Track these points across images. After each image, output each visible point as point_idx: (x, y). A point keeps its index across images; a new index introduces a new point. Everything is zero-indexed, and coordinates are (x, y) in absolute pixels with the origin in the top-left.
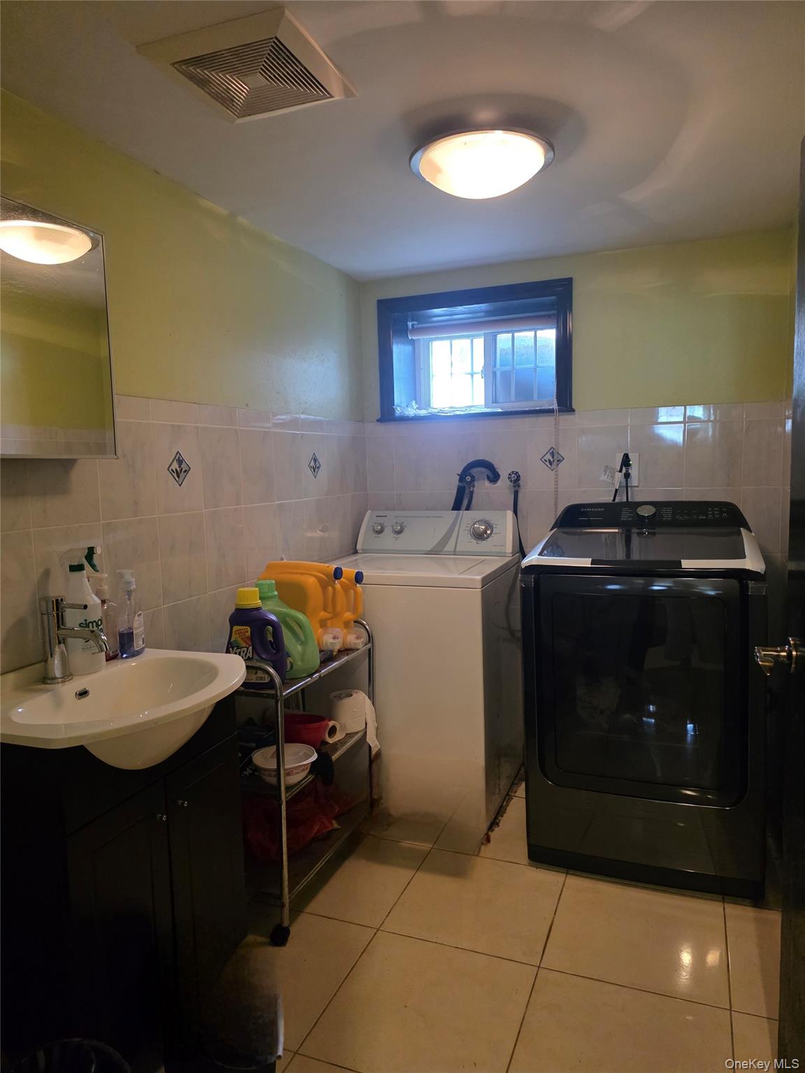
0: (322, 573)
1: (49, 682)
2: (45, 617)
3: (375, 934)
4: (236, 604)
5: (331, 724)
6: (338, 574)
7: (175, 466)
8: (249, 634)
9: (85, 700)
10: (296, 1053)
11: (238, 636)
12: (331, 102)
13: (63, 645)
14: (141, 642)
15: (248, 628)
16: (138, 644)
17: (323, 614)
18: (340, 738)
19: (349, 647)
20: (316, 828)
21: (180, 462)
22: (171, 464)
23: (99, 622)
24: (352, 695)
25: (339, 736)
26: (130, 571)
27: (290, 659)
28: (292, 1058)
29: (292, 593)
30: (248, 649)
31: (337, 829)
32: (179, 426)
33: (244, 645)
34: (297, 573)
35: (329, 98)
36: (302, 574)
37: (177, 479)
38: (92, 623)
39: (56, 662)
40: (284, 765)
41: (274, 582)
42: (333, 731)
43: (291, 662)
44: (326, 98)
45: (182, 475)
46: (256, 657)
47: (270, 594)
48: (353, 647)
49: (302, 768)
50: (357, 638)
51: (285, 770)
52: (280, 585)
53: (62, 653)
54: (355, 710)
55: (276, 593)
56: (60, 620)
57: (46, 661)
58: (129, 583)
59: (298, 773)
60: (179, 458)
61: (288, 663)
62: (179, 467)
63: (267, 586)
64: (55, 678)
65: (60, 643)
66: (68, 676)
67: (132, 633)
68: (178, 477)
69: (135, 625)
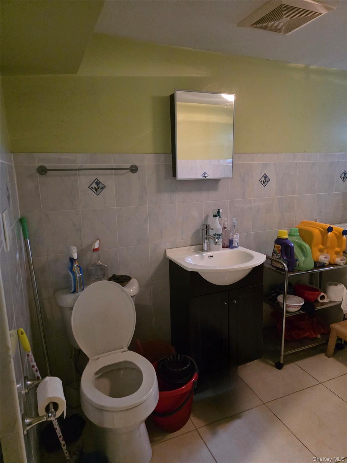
0: (322, 228)
1: (203, 251)
2: (203, 230)
3: (318, 384)
4: (278, 236)
5: (322, 294)
6: (330, 229)
7: (263, 179)
8: (280, 248)
9: (211, 259)
10: (264, 404)
11: (276, 248)
12: (322, 16)
13: (208, 240)
14: (236, 244)
15: (280, 246)
16: (235, 244)
17: (321, 246)
18: (326, 302)
19: (336, 263)
20: (308, 334)
21: (265, 178)
22: (261, 178)
23: (220, 235)
24: (337, 285)
25: (326, 300)
26: (235, 218)
27: (298, 262)
28: (262, 405)
29: (306, 235)
30: (279, 254)
31: (319, 339)
32: (267, 163)
33: (278, 252)
34: (310, 227)
35: (320, 15)
36: (313, 227)
37: (263, 184)
38: (217, 235)
39: (205, 245)
40: (286, 302)
41: (298, 229)
42: (323, 298)
43: (298, 263)
44: (319, 16)
45: (266, 183)
46: (282, 258)
47: (295, 234)
48: (338, 264)
49: (295, 306)
50: (341, 260)
51: (287, 305)
52: (300, 230)
53: (207, 242)
54: (336, 292)
55: (298, 234)
56: (207, 232)
57: (203, 244)
58: (234, 223)
59: (293, 308)
60: (265, 176)
61: (297, 264)
62: (265, 179)
63: (294, 231)
64: (205, 250)
65: (207, 239)
66: (209, 250)
67: (233, 240)
68: (264, 183)
69: (234, 237)
